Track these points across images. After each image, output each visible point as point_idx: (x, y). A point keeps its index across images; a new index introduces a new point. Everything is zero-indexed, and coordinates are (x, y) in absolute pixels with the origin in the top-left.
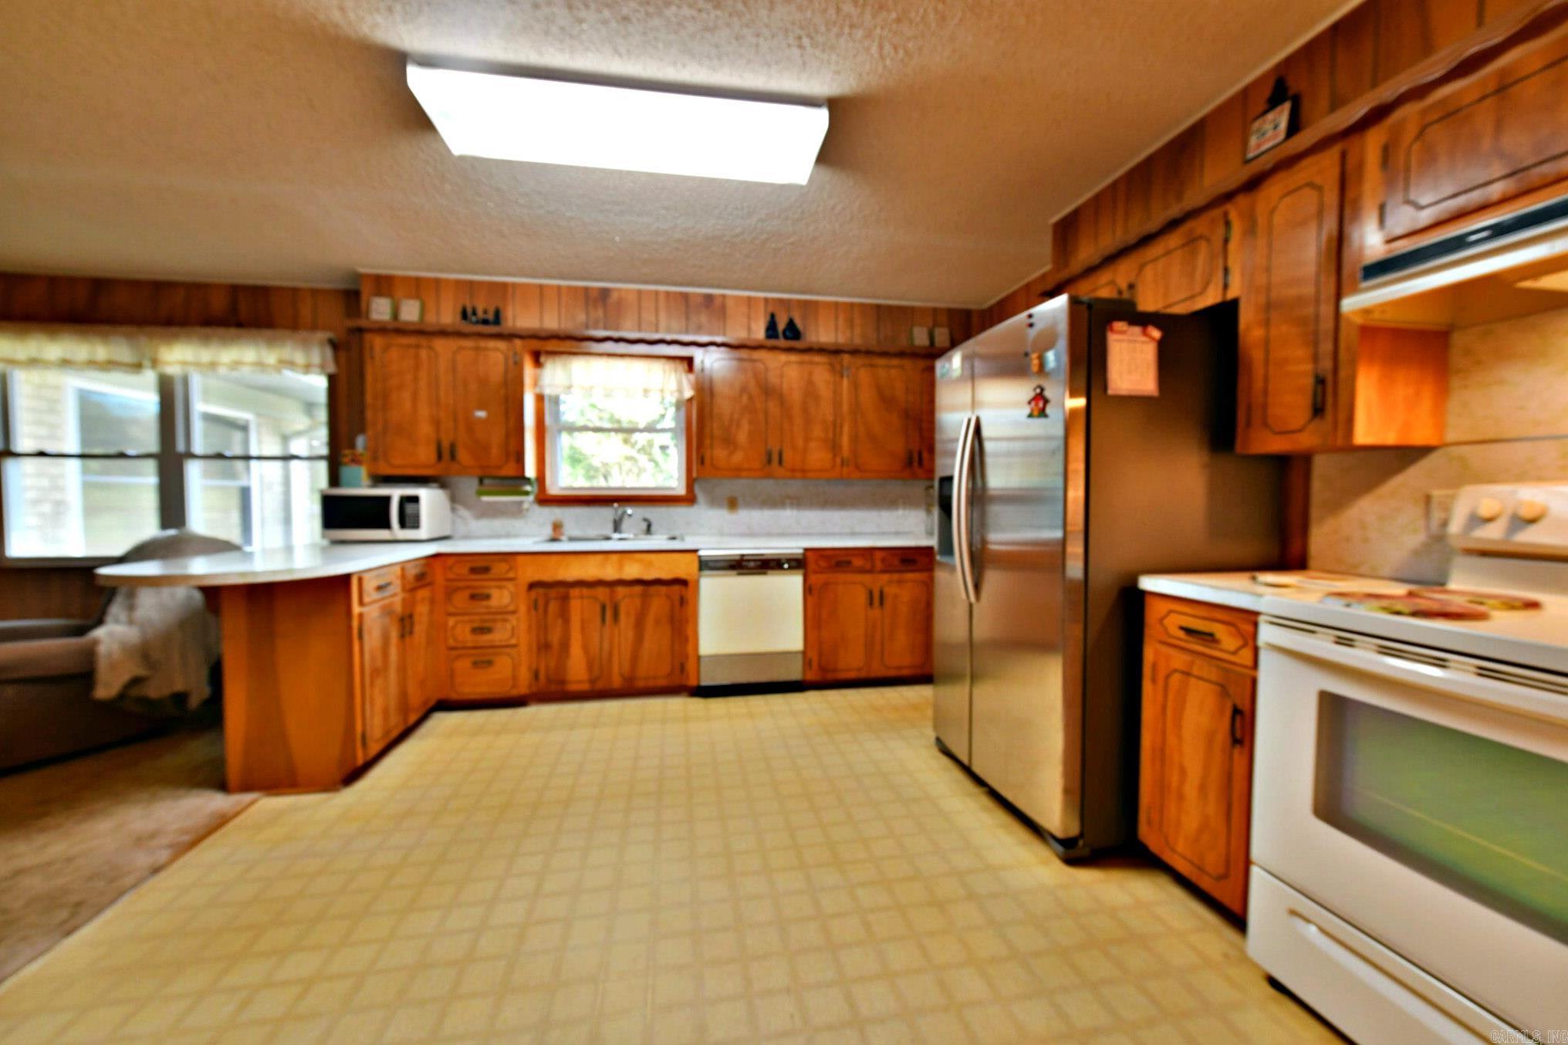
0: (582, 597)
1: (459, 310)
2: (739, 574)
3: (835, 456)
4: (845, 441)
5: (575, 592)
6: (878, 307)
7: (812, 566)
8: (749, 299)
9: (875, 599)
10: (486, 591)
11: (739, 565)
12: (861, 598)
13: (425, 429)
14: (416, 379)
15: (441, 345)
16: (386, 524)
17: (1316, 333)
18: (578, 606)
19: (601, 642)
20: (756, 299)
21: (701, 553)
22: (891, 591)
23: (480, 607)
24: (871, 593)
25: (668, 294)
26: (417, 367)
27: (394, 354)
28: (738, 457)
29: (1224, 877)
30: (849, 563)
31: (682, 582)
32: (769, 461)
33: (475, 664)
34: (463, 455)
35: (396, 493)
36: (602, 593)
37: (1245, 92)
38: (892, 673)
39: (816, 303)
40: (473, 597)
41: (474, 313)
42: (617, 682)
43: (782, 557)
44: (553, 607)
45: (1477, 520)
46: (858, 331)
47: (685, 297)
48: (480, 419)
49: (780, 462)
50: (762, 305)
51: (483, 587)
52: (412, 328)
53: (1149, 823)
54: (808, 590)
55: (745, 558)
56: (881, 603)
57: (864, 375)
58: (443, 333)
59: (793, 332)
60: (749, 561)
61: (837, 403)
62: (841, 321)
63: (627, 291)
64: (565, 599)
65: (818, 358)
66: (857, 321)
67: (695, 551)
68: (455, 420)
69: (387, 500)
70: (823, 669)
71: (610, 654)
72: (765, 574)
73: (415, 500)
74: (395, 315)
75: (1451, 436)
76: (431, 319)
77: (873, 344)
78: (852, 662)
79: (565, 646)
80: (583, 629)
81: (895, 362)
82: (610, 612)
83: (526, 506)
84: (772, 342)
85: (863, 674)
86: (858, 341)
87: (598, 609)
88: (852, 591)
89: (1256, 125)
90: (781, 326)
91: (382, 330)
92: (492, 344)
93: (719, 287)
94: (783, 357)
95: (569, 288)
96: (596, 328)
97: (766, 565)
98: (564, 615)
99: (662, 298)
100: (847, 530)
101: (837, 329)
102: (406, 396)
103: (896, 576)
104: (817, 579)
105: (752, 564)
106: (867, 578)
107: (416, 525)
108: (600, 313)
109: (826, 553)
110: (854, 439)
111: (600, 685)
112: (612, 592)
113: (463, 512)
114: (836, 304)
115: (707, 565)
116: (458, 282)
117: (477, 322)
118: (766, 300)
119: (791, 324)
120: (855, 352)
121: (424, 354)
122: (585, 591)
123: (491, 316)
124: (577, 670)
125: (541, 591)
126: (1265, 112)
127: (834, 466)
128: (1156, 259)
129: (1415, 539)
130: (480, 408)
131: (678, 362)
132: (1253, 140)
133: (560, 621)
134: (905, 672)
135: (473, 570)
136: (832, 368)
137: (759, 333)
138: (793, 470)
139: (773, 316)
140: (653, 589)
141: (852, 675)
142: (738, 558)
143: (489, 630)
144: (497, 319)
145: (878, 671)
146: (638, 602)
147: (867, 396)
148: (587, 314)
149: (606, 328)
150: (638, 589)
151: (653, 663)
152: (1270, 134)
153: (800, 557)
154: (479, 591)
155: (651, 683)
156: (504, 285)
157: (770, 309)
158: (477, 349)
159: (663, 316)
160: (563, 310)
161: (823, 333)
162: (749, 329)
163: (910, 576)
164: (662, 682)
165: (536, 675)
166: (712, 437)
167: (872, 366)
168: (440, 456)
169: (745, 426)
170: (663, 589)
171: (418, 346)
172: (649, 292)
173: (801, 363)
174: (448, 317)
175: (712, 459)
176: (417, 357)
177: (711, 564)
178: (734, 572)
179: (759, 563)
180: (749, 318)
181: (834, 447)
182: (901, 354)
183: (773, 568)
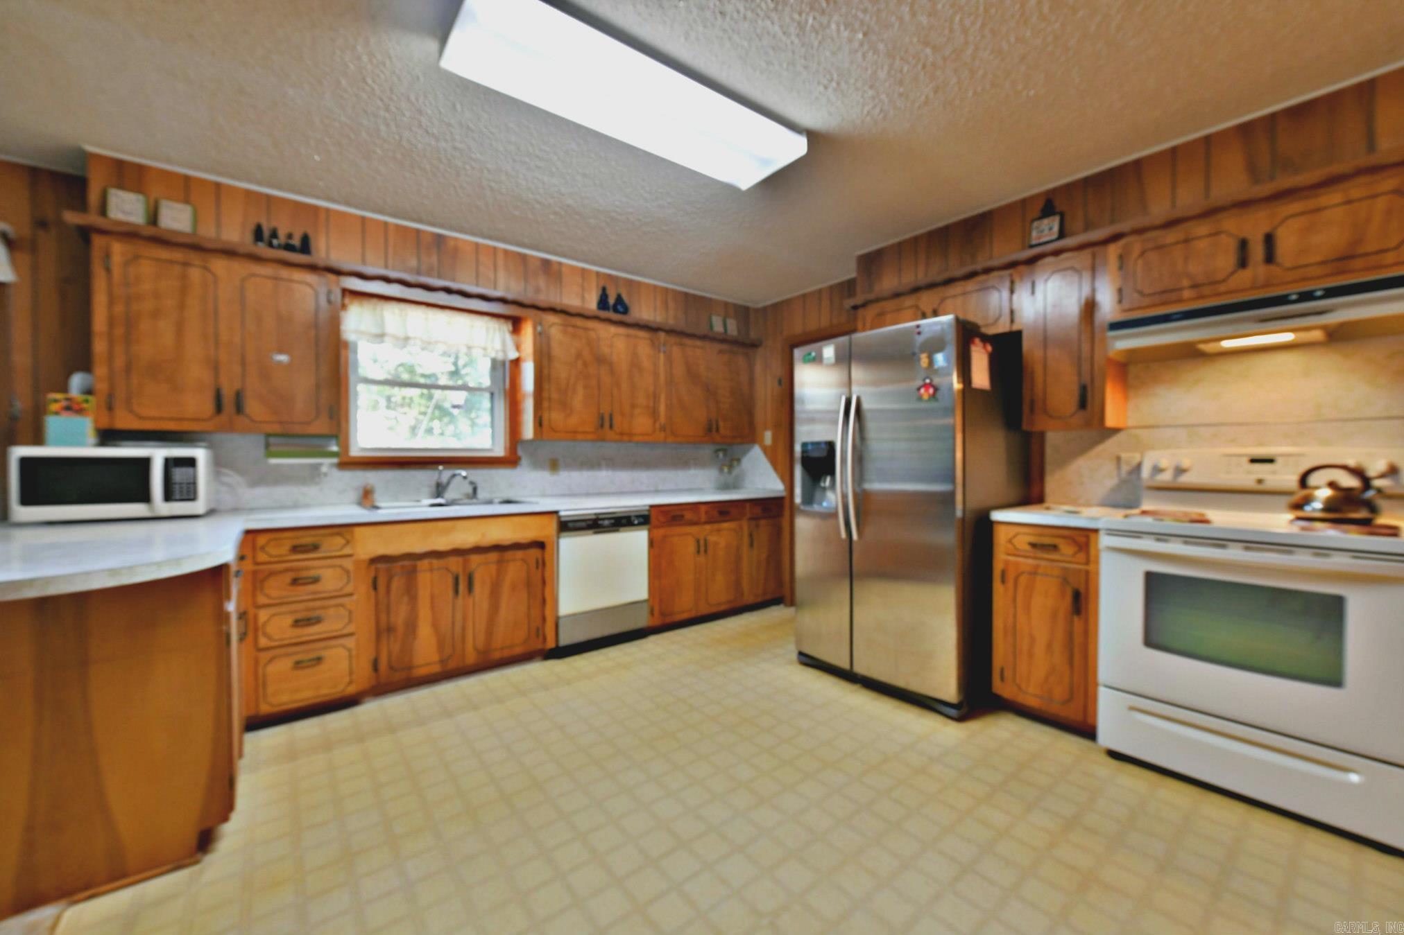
0: (431, 570)
1: (251, 227)
2: (596, 533)
3: (655, 422)
4: (662, 408)
5: (424, 564)
6: (686, 294)
7: (653, 520)
8: (583, 270)
9: (702, 547)
10: (313, 573)
11: (595, 524)
12: (692, 548)
13: (195, 372)
14: (182, 306)
15: (220, 265)
16: (144, 496)
17: (1079, 358)
18: (428, 580)
19: (453, 617)
20: (589, 271)
21: (562, 513)
22: (712, 539)
23: (304, 592)
24: (698, 541)
25: (506, 252)
26: (184, 291)
27: (146, 268)
28: (573, 421)
29: (1069, 700)
30: (682, 516)
31: (540, 545)
32: (602, 426)
33: (298, 665)
34: (253, 407)
35: (158, 455)
36: (454, 563)
37: (1024, 202)
38: (714, 610)
39: (639, 283)
40: (295, 582)
41: (274, 234)
42: (471, 658)
43: (632, 514)
44: (397, 584)
45: (1157, 470)
46: (671, 312)
47: (524, 257)
48: (280, 363)
49: (611, 426)
50: (594, 278)
51: (307, 568)
52: (181, 240)
53: (1002, 679)
54: (651, 543)
55: (601, 517)
56: (706, 551)
57: (676, 352)
58: (229, 253)
59: (621, 306)
60: (604, 519)
61: (656, 374)
62: (658, 303)
63: (465, 241)
64: (411, 574)
65: (642, 334)
66: (671, 304)
67: (556, 512)
68: (243, 363)
69: (145, 463)
70: (662, 614)
71: (464, 629)
72: (617, 531)
73: (191, 462)
74: (153, 218)
75: (1130, 423)
76: (208, 231)
77: (681, 325)
78: (685, 604)
79: (411, 627)
80: (433, 607)
81: (698, 343)
82: (463, 583)
83: (324, 469)
84: (604, 314)
85: (693, 614)
86: (671, 322)
87: (450, 580)
88: (684, 540)
89: (1036, 224)
90: (611, 301)
91: (129, 234)
92: (298, 275)
93: (556, 254)
94: (613, 329)
95: (397, 227)
96: (429, 274)
97: (620, 522)
98: (411, 591)
99: (500, 256)
100: (652, 488)
101: (655, 309)
102: (166, 328)
103: (716, 526)
104: (660, 533)
105: (606, 522)
106: (694, 529)
107: (191, 496)
108: (434, 259)
109: (663, 509)
110: (669, 407)
111: (452, 665)
112: (466, 563)
113: (232, 478)
114: (655, 287)
115: (567, 526)
116: (248, 193)
117: (279, 247)
118: (598, 274)
119: (619, 299)
120: (671, 332)
121: (195, 274)
122: (435, 562)
123: (296, 242)
124: (425, 652)
125: (381, 566)
126: (1040, 218)
127: (654, 431)
128: (955, 296)
129: (1111, 482)
130: (281, 352)
131: (502, 321)
132: (1034, 234)
133: (406, 599)
134: (723, 608)
135: (295, 549)
136: (653, 344)
137: (592, 304)
138: (622, 434)
139: (604, 289)
140: (509, 555)
141: (685, 616)
142: (594, 517)
143: (318, 620)
144: (305, 247)
145: (705, 610)
146: (493, 568)
147: (679, 370)
148: (419, 260)
149: (440, 277)
150: (493, 556)
151: (509, 633)
152: (1046, 232)
153: (646, 513)
154: (304, 574)
155: (507, 653)
156: (316, 209)
157: (602, 283)
158: (276, 278)
159: (501, 275)
160: (391, 250)
161: (644, 311)
162: (583, 298)
163: (725, 525)
164: (518, 650)
165: (375, 665)
166: (550, 399)
167: (681, 344)
168: (219, 408)
169: (581, 392)
170: (519, 554)
171: (186, 264)
172: (488, 247)
173: (628, 336)
174: (235, 232)
175: (550, 420)
176: (184, 277)
177: (570, 525)
178: (591, 532)
179: (613, 521)
180: (583, 289)
181: (654, 414)
182: (704, 337)
183: (624, 525)
